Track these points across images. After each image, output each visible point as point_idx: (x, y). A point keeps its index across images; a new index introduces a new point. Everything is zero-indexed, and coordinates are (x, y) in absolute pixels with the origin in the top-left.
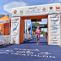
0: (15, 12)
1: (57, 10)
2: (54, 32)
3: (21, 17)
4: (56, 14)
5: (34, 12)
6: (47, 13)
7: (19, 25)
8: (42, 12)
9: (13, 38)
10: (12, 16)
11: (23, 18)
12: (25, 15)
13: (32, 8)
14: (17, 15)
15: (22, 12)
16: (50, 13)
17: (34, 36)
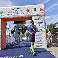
3: (2, 19)
6: (31, 14)
8: (26, 14)
11: (5, 20)
12: (6, 16)
16: (35, 14)
17: (19, 39)
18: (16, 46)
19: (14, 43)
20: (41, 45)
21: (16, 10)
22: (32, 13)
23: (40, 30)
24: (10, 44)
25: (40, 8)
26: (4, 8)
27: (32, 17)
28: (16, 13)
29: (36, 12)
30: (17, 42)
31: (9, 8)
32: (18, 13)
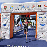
0: (5, 8)
1: (45, 8)
2: (42, 28)
3: (11, 13)
4: (44, 11)
5: (23, 9)
6: (36, 10)
7: (9, 21)
8: (31, 10)
9: (3, 33)
10: (2, 12)
11: (13, 14)
13: (22, 5)
14: (7, 11)
15: (12, 8)
16: (39, 11)
20: (43, 37)
21: (23, 6)
23: (43, 24)
25: (44, 5)
26: (13, 4)
29: (40, 9)
31: (17, 4)
32: (25, 9)
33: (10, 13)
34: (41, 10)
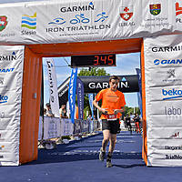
1: (181, 16)
2: (171, 112)
3: (26, 45)
4: (176, 32)
7: (17, 83)
8: (118, 28)
11: (36, 52)
13: (75, 9)
14: (9, 39)
16: (153, 30)
17: (86, 126)
18: (75, 152)
19: (66, 141)
20: (177, 152)
21: (79, 13)
22: (144, 23)
23: (174, 93)
24: (53, 143)
25: (177, 4)
27: (142, 40)
28: (78, 25)
29: (157, 22)
30: (77, 138)
31: (52, 6)
32: (89, 24)
33: (23, 47)
34: (161, 28)
